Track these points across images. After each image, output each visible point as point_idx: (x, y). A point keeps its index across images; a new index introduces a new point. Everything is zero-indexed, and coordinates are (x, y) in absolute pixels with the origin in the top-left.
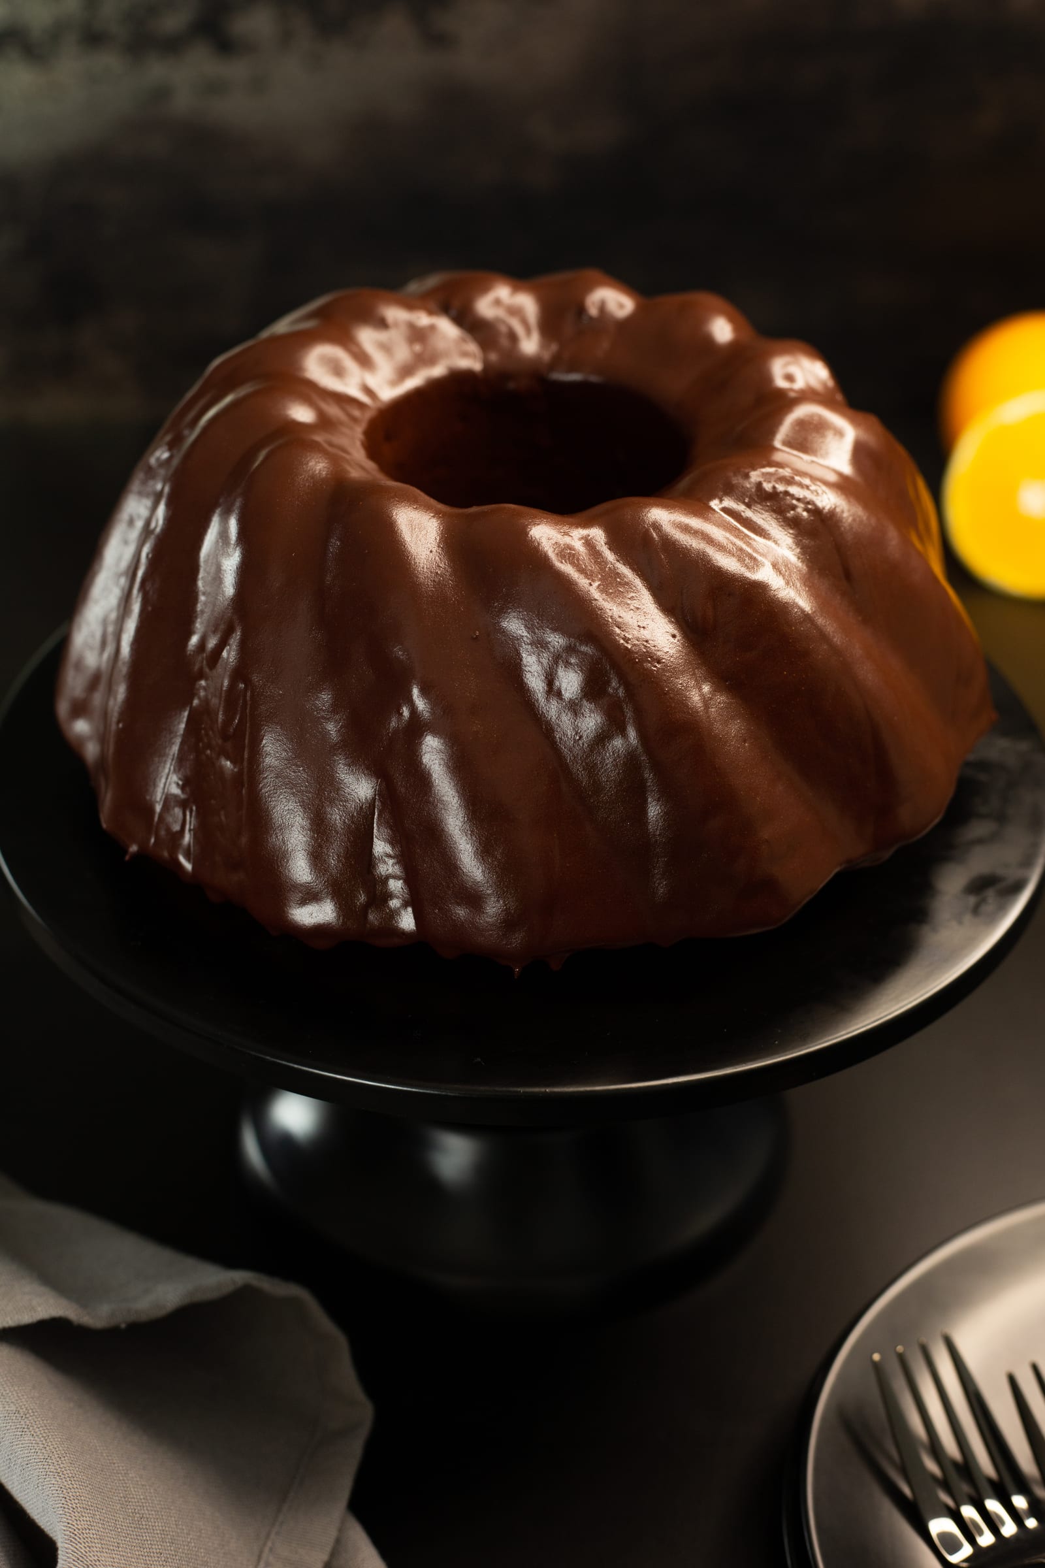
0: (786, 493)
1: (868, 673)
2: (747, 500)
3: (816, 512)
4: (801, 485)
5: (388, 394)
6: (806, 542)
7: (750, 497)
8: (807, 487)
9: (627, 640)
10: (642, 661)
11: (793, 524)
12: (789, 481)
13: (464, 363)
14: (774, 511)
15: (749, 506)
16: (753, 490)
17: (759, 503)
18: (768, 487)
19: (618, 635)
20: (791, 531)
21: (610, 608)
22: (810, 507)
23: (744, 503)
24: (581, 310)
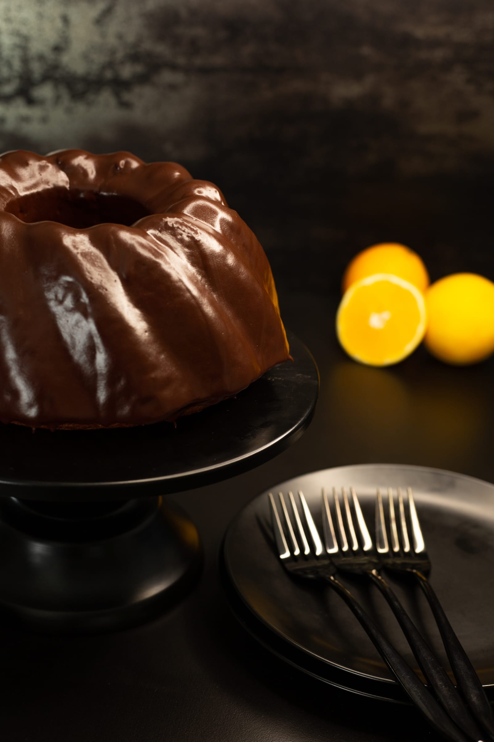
0: (178, 228)
1: (208, 310)
2: (160, 229)
3: (192, 238)
4: (186, 226)
5: (22, 194)
6: (186, 250)
7: (162, 228)
8: (190, 227)
9: (92, 278)
10: (98, 289)
11: (181, 241)
12: (181, 224)
13: (61, 184)
14: (172, 235)
15: (160, 231)
16: (163, 225)
17: (166, 231)
18: (170, 224)
19: (88, 276)
20: (179, 244)
21: (86, 265)
22: (189, 235)
23: (158, 230)
24: (117, 165)
